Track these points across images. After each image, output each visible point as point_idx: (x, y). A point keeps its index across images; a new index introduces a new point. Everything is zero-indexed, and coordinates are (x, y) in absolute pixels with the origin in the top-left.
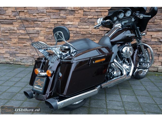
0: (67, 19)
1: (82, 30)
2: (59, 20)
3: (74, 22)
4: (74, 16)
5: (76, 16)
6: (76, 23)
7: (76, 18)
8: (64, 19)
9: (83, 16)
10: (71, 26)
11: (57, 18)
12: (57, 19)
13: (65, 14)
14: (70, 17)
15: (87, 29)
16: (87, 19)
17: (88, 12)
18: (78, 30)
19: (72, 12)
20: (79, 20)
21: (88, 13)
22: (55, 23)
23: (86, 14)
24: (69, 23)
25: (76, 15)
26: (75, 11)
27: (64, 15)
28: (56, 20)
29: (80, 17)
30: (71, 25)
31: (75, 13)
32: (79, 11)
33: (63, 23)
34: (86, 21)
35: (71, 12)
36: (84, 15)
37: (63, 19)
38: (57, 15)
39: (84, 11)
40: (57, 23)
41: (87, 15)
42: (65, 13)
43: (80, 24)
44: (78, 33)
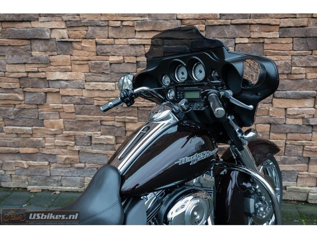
0: (52, 64)
1: (97, 94)
2: (30, 68)
3: (73, 74)
4: (73, 58)
5: (77, 58)
6: (80, 75)
7: (78, 62)
8: (45, 66)
9: (97, 55)
10: (65, 83)
11: (25, 61)
12: (25, 63)
13: (45, 51)
14: (60, 58)
15: (111, 92)
16: (107, 66)
17: (110, 46)
18: (85, 94)
19: (65, 46)
20: (86, 68)
21: (108, 49)
22: (21, 75)
23: (105, 51)
24: (58, 75)
25: (75, 52)
26: (71, 42)
27: (44, 55)
28: (22, 69)
29: (86, 58)
30: (67, 80)
31: (74, 48)
32: (83, 44)
33: (42, 75)
34: (104, 70)
35: (61, 45)
36: (99, 53)
37: (42, 65)
38: (23, 54)
39: (97, 44)
40: (25, 75)
41: (106, 54)
42: (47, 48)
43: (89, 78)
44: (87, 103)
